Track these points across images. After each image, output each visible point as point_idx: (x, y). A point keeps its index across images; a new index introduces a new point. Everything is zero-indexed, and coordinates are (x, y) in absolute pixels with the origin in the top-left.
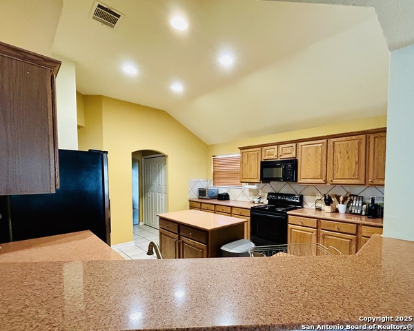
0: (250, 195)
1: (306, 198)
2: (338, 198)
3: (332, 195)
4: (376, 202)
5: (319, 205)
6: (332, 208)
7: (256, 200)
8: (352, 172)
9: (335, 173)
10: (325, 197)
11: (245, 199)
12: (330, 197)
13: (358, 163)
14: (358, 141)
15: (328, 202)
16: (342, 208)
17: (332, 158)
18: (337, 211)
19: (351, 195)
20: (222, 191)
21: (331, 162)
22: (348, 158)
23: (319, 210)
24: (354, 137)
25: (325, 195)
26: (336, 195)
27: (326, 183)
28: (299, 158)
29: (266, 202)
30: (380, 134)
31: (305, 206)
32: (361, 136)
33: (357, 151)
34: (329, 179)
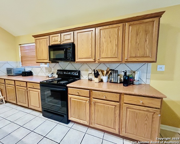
0: (46, 72)
1: (82, 73)
2: (102, 71)
3: (99, 70)
4: (127, 74)
5: (90, 77)
6: (99, 79)
7: (50, 75)
8: (113, 52)
9: (101, 53)
10: (95, 72)
11: (43, 75)
12: (98, 72)
13: (117, 45)
14: (118, 28)
15: (97, 75)
16: (105, 78)
17: (99, 42)
18: (101, 81)
19: (110, 70)
20: (27, 70)
21: (99, 45)
22: (111, 42)
23: (90, 80)
24: (115, 25)
25: (94, 70)
26: (101, 70)
27: (95, 62)
28: (75, 43)
29: (56, 76)
30: (133, 22)
31: (82, 78)
32: (120, 25)
33: (116, 36)
34: (97, 58)
